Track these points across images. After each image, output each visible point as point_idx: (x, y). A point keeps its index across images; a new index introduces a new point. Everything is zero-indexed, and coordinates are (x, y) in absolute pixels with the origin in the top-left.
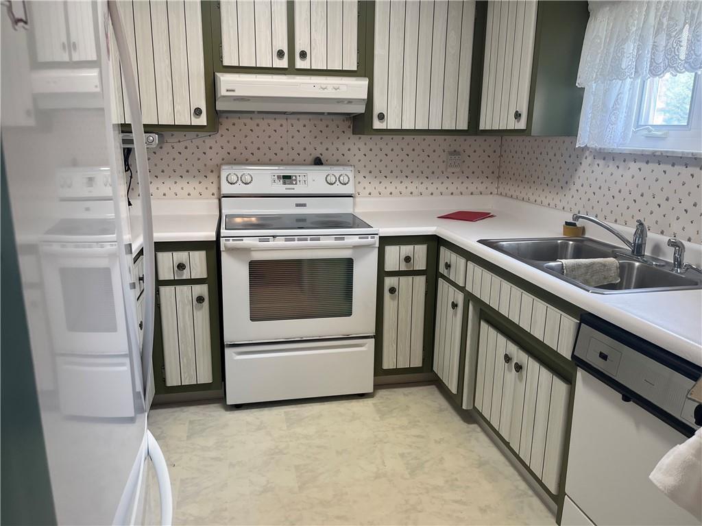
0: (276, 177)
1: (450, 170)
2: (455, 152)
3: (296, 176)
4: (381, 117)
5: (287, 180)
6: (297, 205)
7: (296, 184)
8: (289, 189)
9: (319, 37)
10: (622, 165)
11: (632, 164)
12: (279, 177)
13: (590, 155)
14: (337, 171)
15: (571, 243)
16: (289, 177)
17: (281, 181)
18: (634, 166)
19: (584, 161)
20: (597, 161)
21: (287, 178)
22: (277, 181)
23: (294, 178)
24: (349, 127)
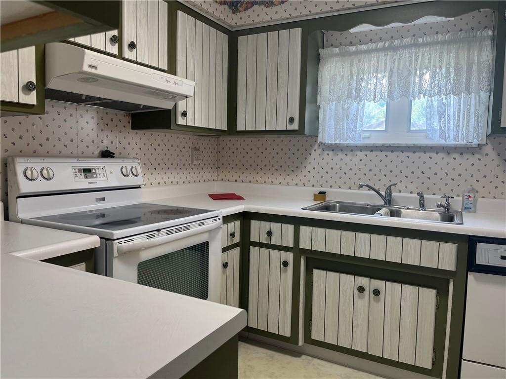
0: (77, 171)
1: (195, 162)
2: (195, 149)
3: (95, 169)
4: (184, 114)
5: (88, 174)
6: (98, 200)
7: (97, 177)
8: (92, 183)
9: (142, 33)
10: (350, 154)
11: (359, 153)
12: (79, 170)
13: (318, 149)
14: (128, 165)
15: (338, 204)
16: (89, 171)
17: (83, 174)
18: (361, 155)
19: (313, 153)
20: (326, 152)
21: (87, 171)
22: (78, 174)
23: (94, 171)
24: (129, 122)
